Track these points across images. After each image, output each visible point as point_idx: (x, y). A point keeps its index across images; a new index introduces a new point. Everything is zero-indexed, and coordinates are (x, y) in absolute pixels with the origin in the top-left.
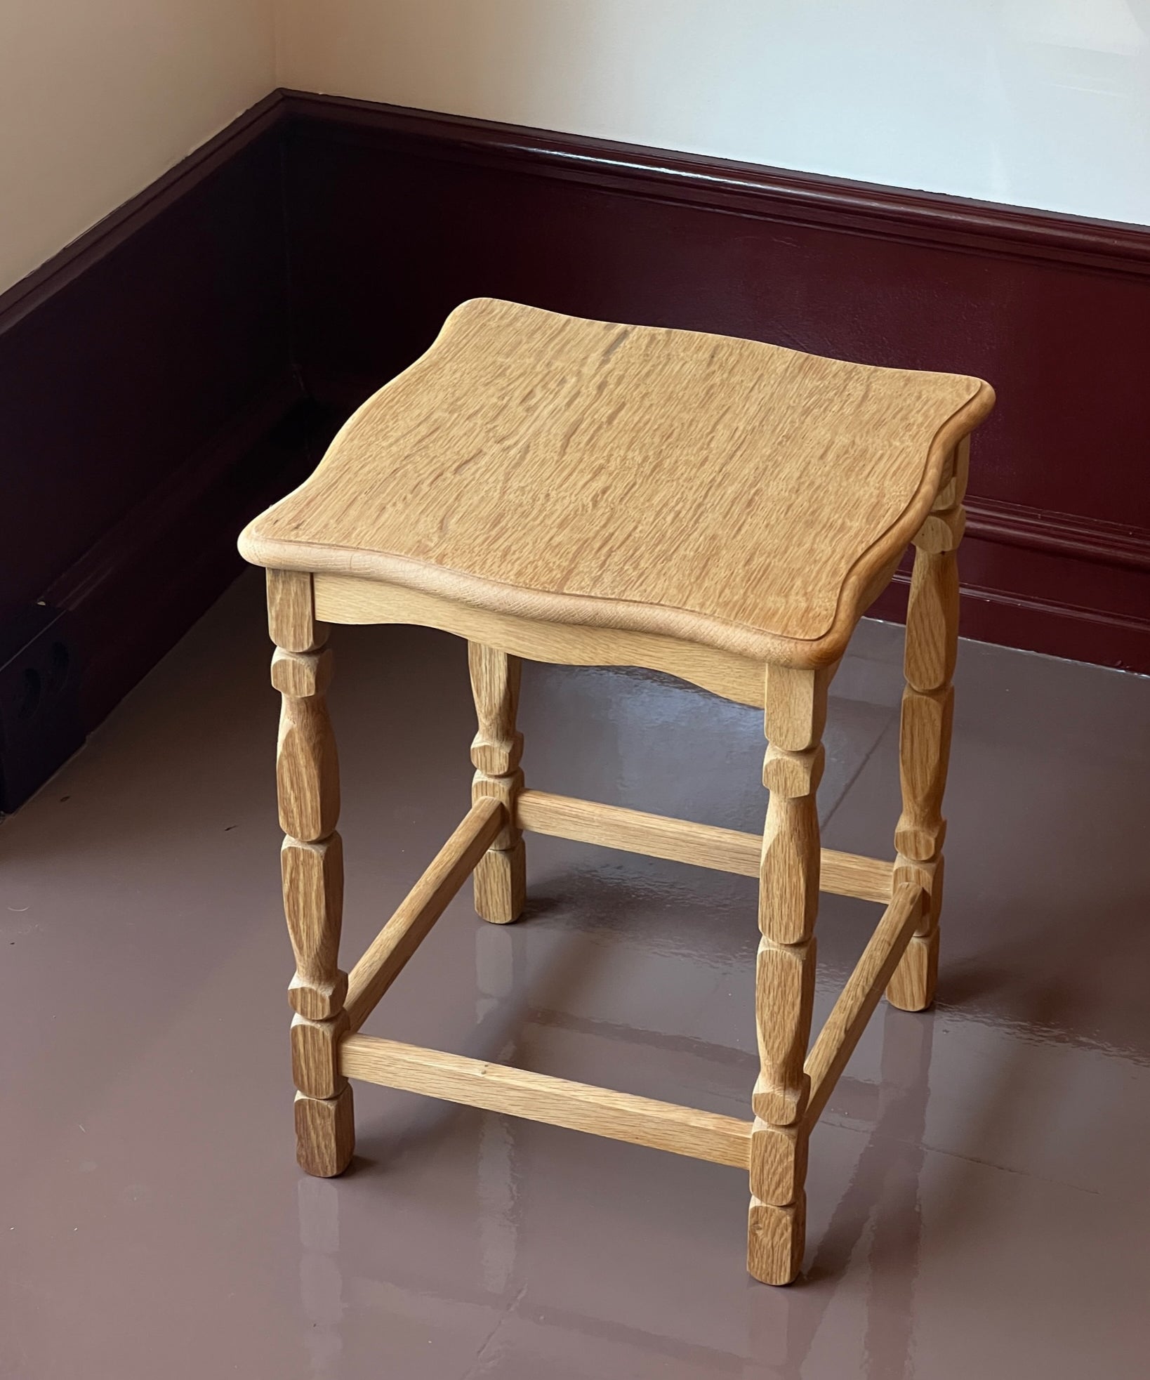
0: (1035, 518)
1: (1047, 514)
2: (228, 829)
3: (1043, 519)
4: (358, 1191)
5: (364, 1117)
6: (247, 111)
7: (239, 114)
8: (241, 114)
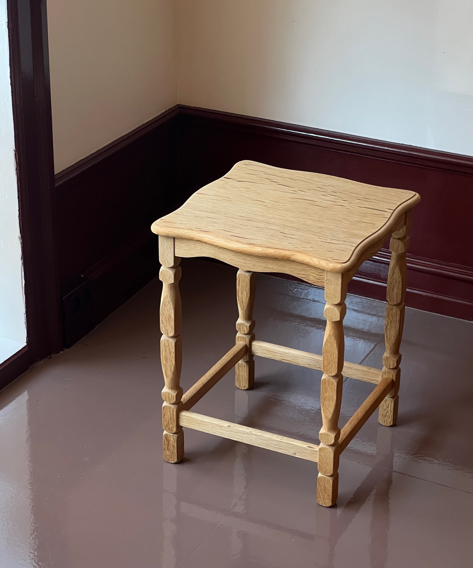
0: (442, 265)
1: (446, 263)
2: (144, 358)
3: (445, 265)
4: (185, 469)
5: (188, 446)
6: (166, 111)
7: (163, 111)
8: (164, 111)
